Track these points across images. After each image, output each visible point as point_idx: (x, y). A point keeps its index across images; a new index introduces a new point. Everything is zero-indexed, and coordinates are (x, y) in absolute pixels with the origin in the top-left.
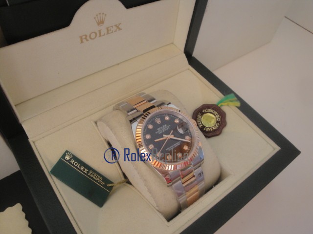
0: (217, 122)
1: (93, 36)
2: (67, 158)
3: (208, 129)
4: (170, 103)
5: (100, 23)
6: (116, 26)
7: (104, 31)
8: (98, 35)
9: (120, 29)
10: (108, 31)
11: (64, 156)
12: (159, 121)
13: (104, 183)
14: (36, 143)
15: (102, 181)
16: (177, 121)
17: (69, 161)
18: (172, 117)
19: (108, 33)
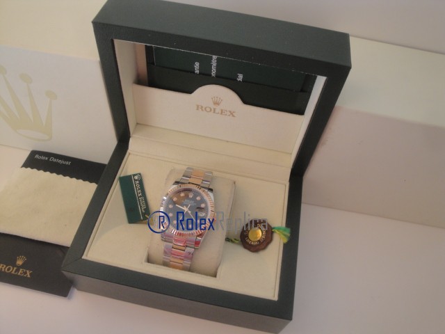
0: (259, 241)
1: (208, 109)
2: (136, 178)
3: (248, 241)
4: (211, 190)
5: (216, 103)
6: (230, 112)
7: (218, 110)
8: (213, 111)
9: (233, 116)
10: (222, 112)
11: (134, 175)
12: (191, 196)
13: (144, 211)
14: (130, 156)
15: (145, 210)
16: (203, 206)
17: (135, 180)
18: (203, 201)
19: (221, 114)
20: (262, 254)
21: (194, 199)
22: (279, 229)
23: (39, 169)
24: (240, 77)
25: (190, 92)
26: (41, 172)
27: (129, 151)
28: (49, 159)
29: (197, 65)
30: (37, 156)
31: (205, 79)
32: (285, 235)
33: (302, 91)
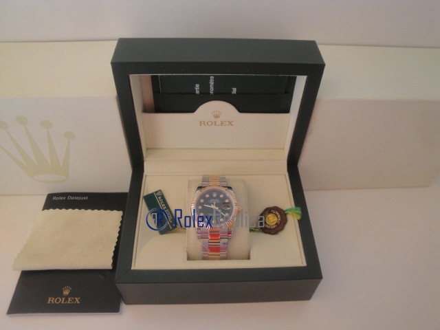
0: (277, 224)
1: (210, 123)
2: (158, 194)
3: (266, 226)
4: (230, 188)
5: (216, 117)
6: (229, 122)
8: (214, 124)
9: (232, 125)
10: (222, 124)
11: (156, 192)
12: (215, 195)
14: (147, 178)
15: (171, 220)
16: (227, 201)
17: (158, 196)
18: (225, 197)
19: (222, 125)
20: (282, 234)
21: (218, 197)
22: (290, 210)
23: (61, 209)
24: (234, 91)
25: (193, 111)
26: (64, 210)
27: (145, 174)
28: (66, 198)
29: (197, 86)
30: (54, 198)
31: (205, 97)
32: (297, 213)
33: (286, 93)
